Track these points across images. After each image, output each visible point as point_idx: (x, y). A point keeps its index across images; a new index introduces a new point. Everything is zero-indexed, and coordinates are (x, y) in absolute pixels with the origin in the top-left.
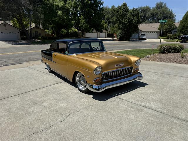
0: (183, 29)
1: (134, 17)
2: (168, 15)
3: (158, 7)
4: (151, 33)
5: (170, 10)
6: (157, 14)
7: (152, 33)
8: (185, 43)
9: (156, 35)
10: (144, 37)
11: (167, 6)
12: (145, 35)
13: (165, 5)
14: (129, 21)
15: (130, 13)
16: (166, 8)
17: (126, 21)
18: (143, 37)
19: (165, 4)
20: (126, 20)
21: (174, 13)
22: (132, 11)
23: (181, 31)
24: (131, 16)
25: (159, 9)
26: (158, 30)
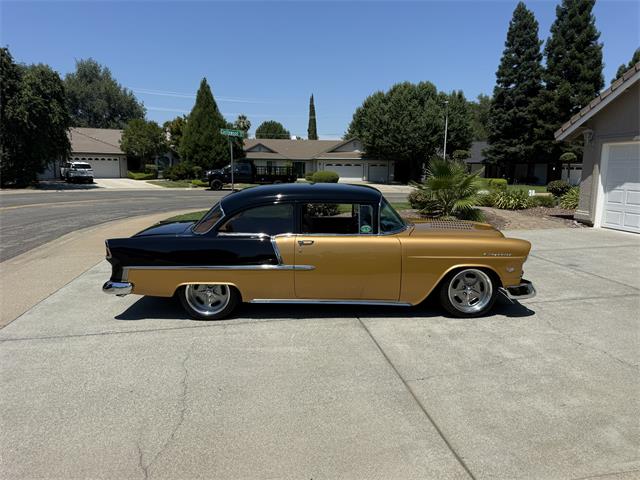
0: (195, 152)
1: (50, 101)
2: (124, 105)
3: (85, 76)
4: (103, 159)
5: (128, 93)
6: (89, 96)
7: (100, 161)
8: (221, 189)
9: (114, 166)
10: (87, 173)
11: (113, 76)
12: (88, 167)
13: (107, 73)
14: (31, 114)
15: (31, 85)
16: (113, 84)
17: (21, 112)
18: (83, 173)
19: (107, 69)
20: (22, 108)
21: (139, 101)
22: (38, 81)
23: (191, 158)
24: (39, 99)
25: (90, 82)
26: (120, 152)
